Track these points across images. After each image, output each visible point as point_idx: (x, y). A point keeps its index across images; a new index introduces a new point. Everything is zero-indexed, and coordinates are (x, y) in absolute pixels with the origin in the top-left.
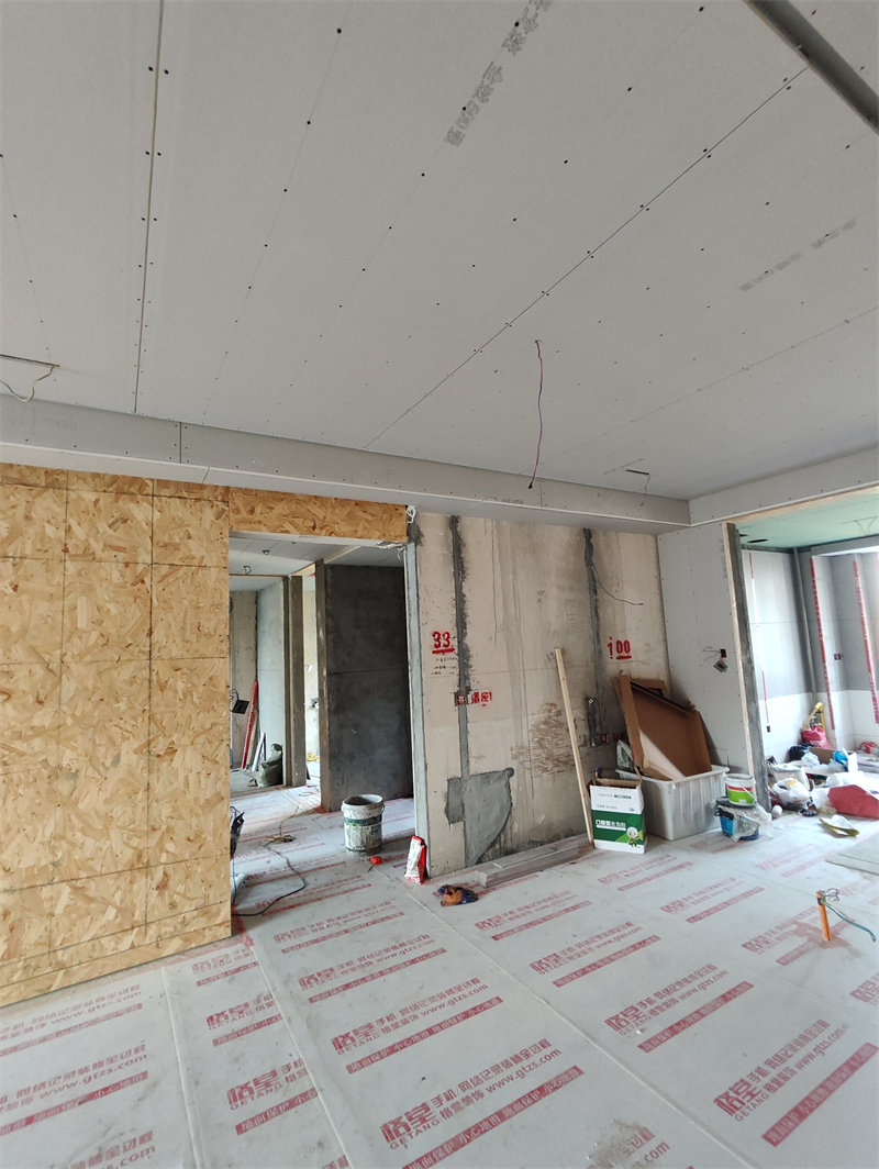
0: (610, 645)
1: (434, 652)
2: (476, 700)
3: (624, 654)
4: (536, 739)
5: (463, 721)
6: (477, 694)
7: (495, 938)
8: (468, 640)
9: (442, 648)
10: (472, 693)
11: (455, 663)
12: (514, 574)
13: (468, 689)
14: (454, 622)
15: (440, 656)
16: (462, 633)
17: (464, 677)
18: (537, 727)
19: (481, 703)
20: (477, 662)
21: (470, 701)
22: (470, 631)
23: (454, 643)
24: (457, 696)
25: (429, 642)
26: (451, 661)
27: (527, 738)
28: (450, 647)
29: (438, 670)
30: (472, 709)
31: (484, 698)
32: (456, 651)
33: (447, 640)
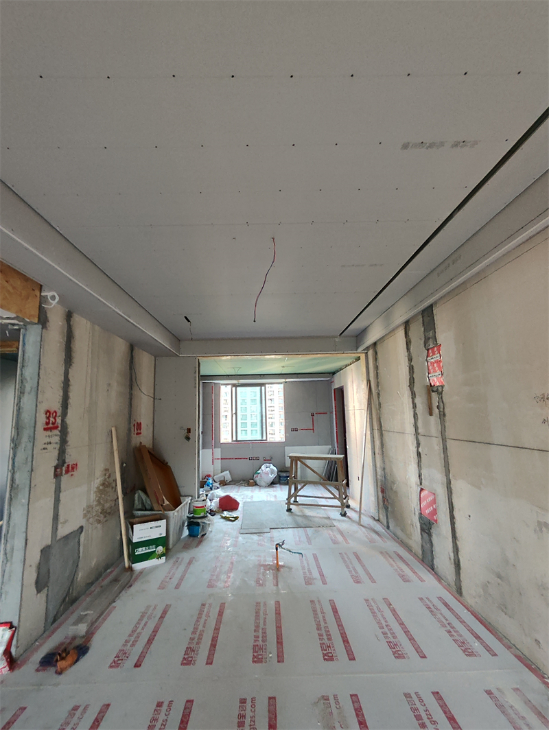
0: (134, 425)
1: (45, 429)
2: (67, 472)
3: (139, 431)
4: (97, 498)
5: (58, 490)
6: (68, 466)
7: (137, 665)
8: (69, 420)
9: (51, 425)
10: (66, 465)
11: (57, 439)
12: (98, 368)
13: (64, 462)
14: (61, 402)
15: (49, 433)
16: (64, 414)
17: (62, 452)
18: (98, 488)
19: (70, 473)
20: (72, 439)
21: (64, 472)
22: (70, 411)
23: (59, 420)
24: (56, 468)
25: (42, 419)
26: (55, 437)
27: (93, 497)
28: (56, 425)
29: (46, 446)
30: (65, 479)
31: (73, 468)
32: (59, 429)
33: (55, 418)
